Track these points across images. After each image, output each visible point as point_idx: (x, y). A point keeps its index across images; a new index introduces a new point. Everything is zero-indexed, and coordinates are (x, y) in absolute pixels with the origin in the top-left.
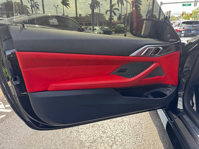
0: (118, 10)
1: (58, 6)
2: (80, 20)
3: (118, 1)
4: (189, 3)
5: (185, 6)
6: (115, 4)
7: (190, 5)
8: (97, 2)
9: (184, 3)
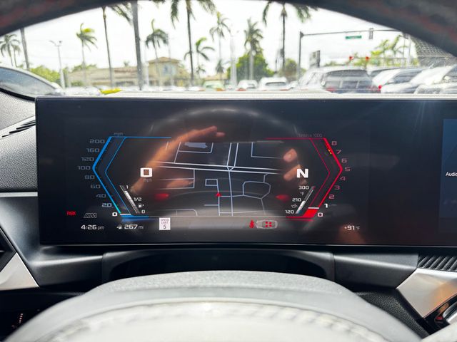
0: (212, 50)
1: (60, 42)
2: (127, 74)
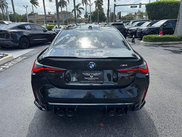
0: (83, 9)
1: (27, 6)
3: (82, 1)
4: (136, 5)
5: (133, 7)
6: (81, 4)
7: (136, 7)
8: (64, 1)
9: (132, 6)
